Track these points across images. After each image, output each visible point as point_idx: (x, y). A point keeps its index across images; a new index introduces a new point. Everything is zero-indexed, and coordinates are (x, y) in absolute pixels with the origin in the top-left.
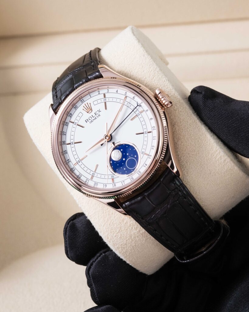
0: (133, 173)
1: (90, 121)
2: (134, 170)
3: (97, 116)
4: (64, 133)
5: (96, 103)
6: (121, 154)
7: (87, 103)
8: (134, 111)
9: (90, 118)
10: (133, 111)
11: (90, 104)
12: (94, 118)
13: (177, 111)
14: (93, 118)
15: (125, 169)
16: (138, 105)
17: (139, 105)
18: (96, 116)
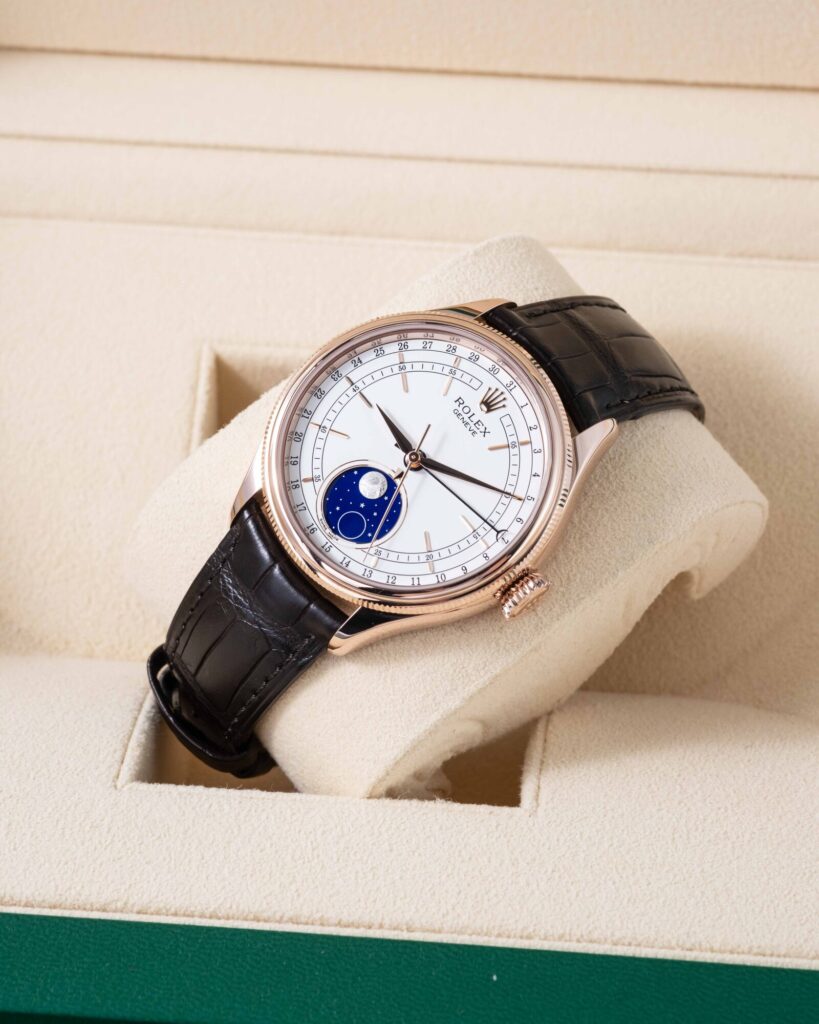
0: (329, 531)
1: (460, 409)
2: (335, 531)
3: (473, 427)
4: (428, 345)
5: (506, 421)
6: (376, 496)
7: (504, 399)
8: (486, 525)
9: (466, 410)
10: (485, 521)
11: (504, 406)
12: (466, 419)
13: (498, 635)
14: (466, 417)
15: (338, 508)
16: (498, 532)
17: (500, 535)
18: (472, 424)
